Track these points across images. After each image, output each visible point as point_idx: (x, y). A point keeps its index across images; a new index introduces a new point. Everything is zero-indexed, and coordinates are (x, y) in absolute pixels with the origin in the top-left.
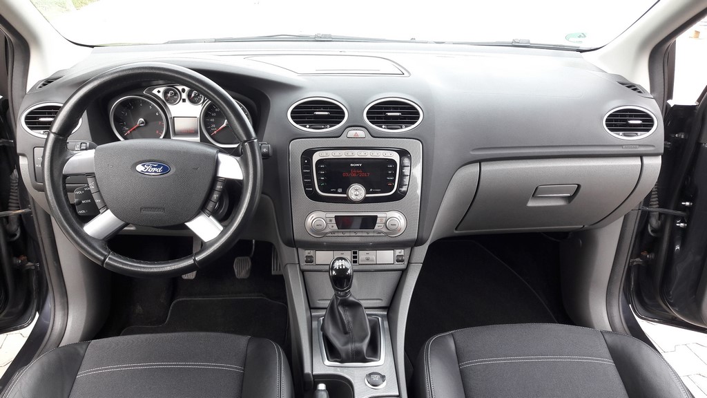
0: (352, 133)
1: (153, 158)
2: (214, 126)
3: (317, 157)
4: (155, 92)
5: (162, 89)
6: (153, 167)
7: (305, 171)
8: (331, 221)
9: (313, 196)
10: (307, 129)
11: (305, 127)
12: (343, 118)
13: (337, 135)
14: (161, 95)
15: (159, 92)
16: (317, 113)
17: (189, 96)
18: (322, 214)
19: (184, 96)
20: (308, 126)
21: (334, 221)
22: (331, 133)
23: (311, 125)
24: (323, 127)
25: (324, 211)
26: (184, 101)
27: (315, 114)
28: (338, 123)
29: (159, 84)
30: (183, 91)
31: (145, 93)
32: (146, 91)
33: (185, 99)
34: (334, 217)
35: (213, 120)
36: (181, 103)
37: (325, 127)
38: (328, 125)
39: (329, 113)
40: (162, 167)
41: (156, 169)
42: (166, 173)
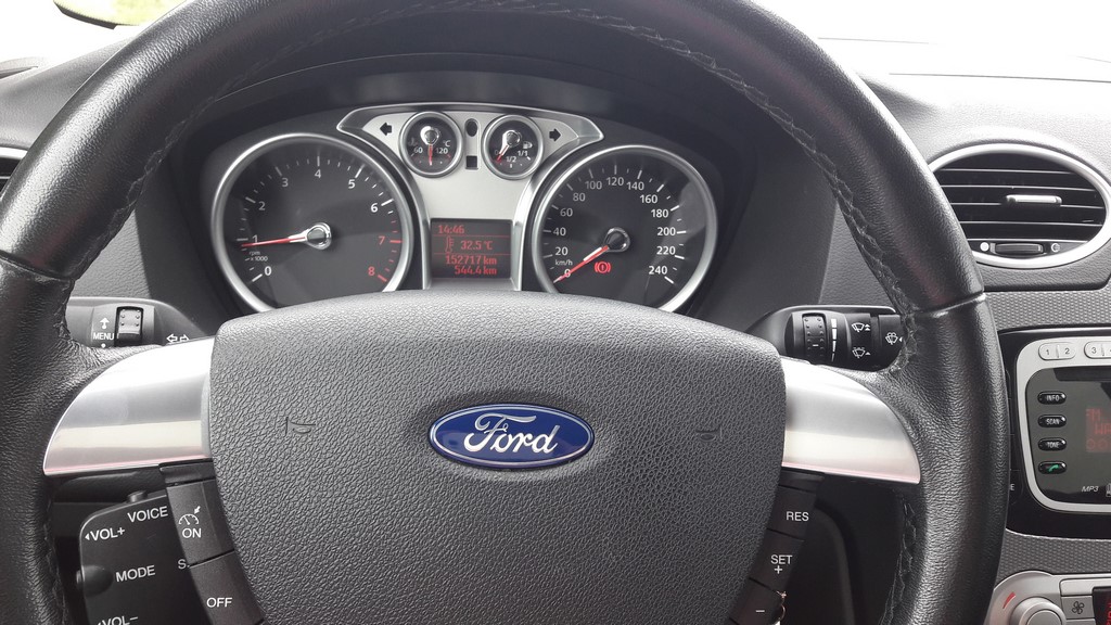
1: (516, 384)
2: (564, 251)
3: (1030, 362)
4: (373, 128)
5: (400, 122)
6: (515, 429)
8: (1078, 608)
9: (1018, 514)
10: (985, 258)
12: (1100, 216)
13: (1090, 280)
14: (394, 142)
15: (386, 129)
16: (1019, 198)
17: (493, 146)
18: (1051, 583)
19: (478, 146)
20: (984, 246)
21: (1089, 609)
22: (1072, 271)
23: (997, 243)
24: (1040, 248)
25: (1053, 571)
26: (471, 162)
27: (1012, 200)
28: (1088, 234)
29: (387, 101)
30: (471, 128)
31: (343, 129)
32: (344, 124)
33: (476, 158)
34: (1090, 591)
35: (562, 231)
36: (464, 173)
37: (1047, 250)
38: (1055, 244)
39: (1059, 199)
40: (557, 428)
41: (530, 436)
42: (573, 459)
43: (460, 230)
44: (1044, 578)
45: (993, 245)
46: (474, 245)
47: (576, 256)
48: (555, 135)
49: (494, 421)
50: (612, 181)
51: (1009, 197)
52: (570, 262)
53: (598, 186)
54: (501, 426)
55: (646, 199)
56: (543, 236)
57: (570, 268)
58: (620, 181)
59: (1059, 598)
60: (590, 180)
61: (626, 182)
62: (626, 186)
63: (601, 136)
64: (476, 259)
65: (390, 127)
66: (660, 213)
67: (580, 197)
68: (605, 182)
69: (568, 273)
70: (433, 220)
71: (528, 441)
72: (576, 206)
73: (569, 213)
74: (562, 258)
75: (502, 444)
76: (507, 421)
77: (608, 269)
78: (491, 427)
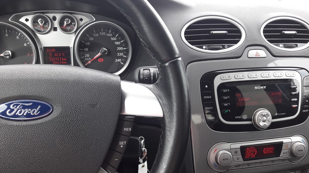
0: (253, 53)
1: (26, 93)
2: (88, 55)
3: (218, 81)
4: (22, 20)
5: (30, 17)
6: (24, 107)
7: (205, 97)
8: (236, 152)
9: (216, 125)
10: (204, 51)
11: (202, 48)
12: (240, 37)
13: (236, 56)
14: (29, 24)
15: (27, 20)
16: (214, 32)
17: (61, 24)
18: (227, 146)
19: (56, 24)
20: (204, 47)
21: (239, 153)
22: (231, 53)
23: (208, 46)
24: (221, 47)
25: (228, 142)
26: (55, 29)
27: (212, 33)
28: (236, 42)
29: (26, 11)
30: (55, 19)
31: (11, 20)
32: (11, 19)
33: (56, 28)
34: (239, 147)
35: (87, 49)
36: (53, 32)
37: (224, 48)
38: (226, 45)
39: (227, 32)
40: (39, 107)
41: (30, 110)
42: (46, 116)
43: (54, 50)
44: (225, 145)
45: (207, 47)
46: (58, 55)
47: (91, 57)
48: (81, 20)
49: (17, 105)
50: (102, 33)
51: (211, 32)
52: (90, 59)
53: (97, 35)
54: (20, 107)
55: (113, 39)
56: (79, 51)
57: (90, 60)
58: (104, 34)
59: (230, 150)
60: (94, 33)
61: (106, 34)
62: (106, 35)
63: (95, 19)
64: (59, 59)
65: (28, 19)
66: (117, 43)
67: (91, 39)
68: (99, 34)
69: (89, 62)
70: (45, 48)
71: (29, 111)
72: (90, 42)
73: (89, 43)
74: (87, 58)
75: (20, 112)
76: (22, 105)
77: (103, 61)
78: (16, 107)
